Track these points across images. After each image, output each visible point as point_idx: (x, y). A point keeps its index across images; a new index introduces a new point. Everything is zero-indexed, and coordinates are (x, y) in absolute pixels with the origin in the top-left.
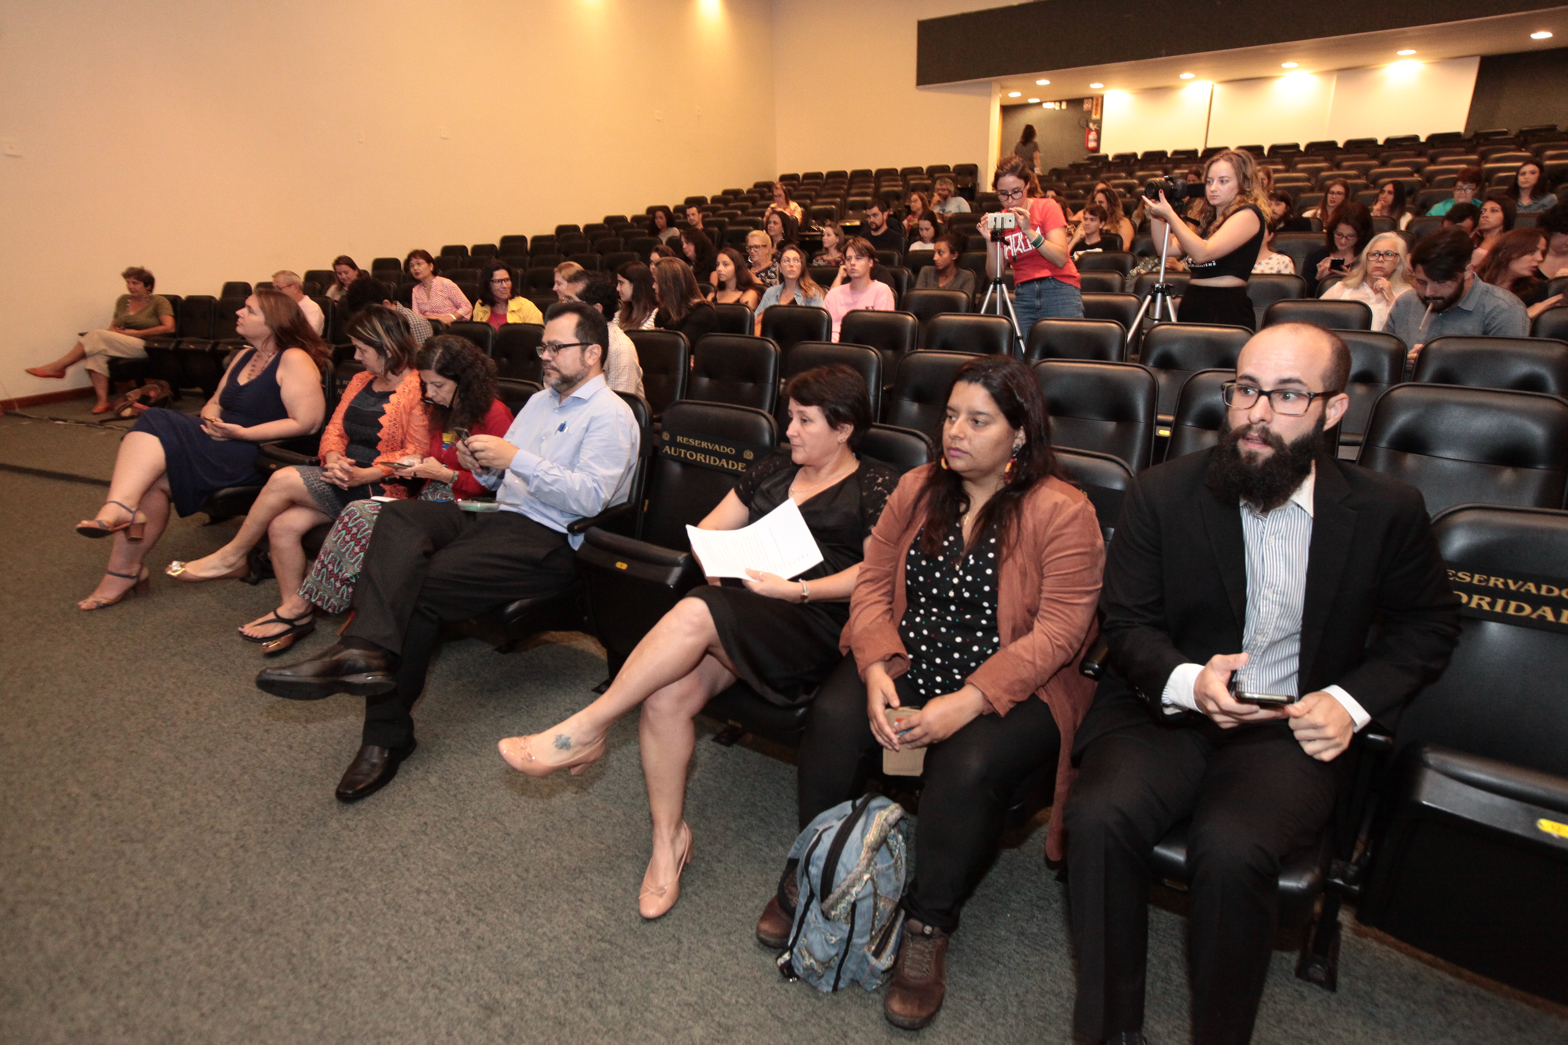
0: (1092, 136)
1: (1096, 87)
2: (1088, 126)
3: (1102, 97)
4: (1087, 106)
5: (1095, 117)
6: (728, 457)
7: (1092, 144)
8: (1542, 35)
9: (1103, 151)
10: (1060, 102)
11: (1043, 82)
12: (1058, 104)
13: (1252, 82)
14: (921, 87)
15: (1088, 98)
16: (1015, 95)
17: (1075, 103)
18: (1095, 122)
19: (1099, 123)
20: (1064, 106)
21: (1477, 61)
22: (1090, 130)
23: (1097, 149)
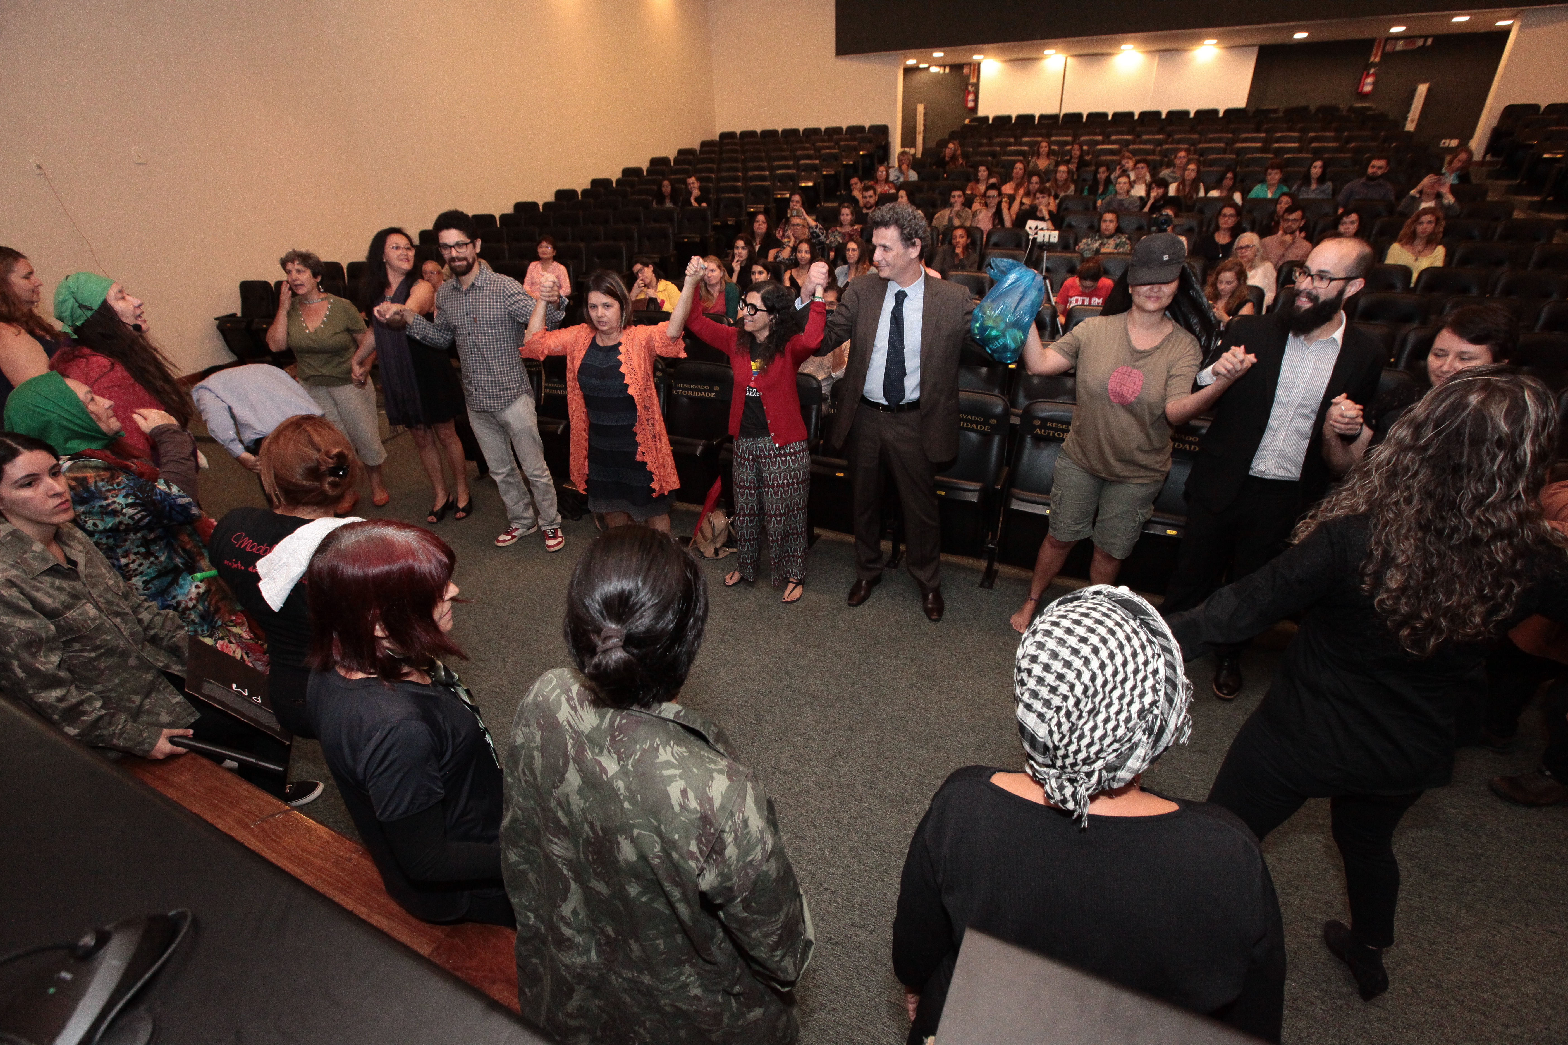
0: (971, 97)
1: (976, 57)
2: (967, 88)
3: (979, 64)
4: (966, 71)
5: (973, 80)
6: (705, 391)
7: (971, 104)
8: (1300, 36)
9: (981, 113)
10: (945, 67)
11: (938, 54)
12: (942, 68)
13: (1095, 58)
14: (840, 57)
15: (966, 64)
16: (911, 62)
17: (956, 68)
18: (973, 85)
19: (977, 86)
20: (947, 70)
21: (1255, 50)
22: (969, 93)
23: (975, 109)
